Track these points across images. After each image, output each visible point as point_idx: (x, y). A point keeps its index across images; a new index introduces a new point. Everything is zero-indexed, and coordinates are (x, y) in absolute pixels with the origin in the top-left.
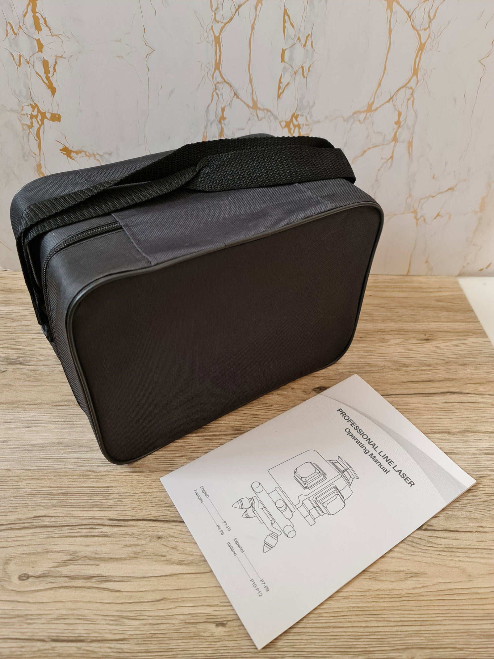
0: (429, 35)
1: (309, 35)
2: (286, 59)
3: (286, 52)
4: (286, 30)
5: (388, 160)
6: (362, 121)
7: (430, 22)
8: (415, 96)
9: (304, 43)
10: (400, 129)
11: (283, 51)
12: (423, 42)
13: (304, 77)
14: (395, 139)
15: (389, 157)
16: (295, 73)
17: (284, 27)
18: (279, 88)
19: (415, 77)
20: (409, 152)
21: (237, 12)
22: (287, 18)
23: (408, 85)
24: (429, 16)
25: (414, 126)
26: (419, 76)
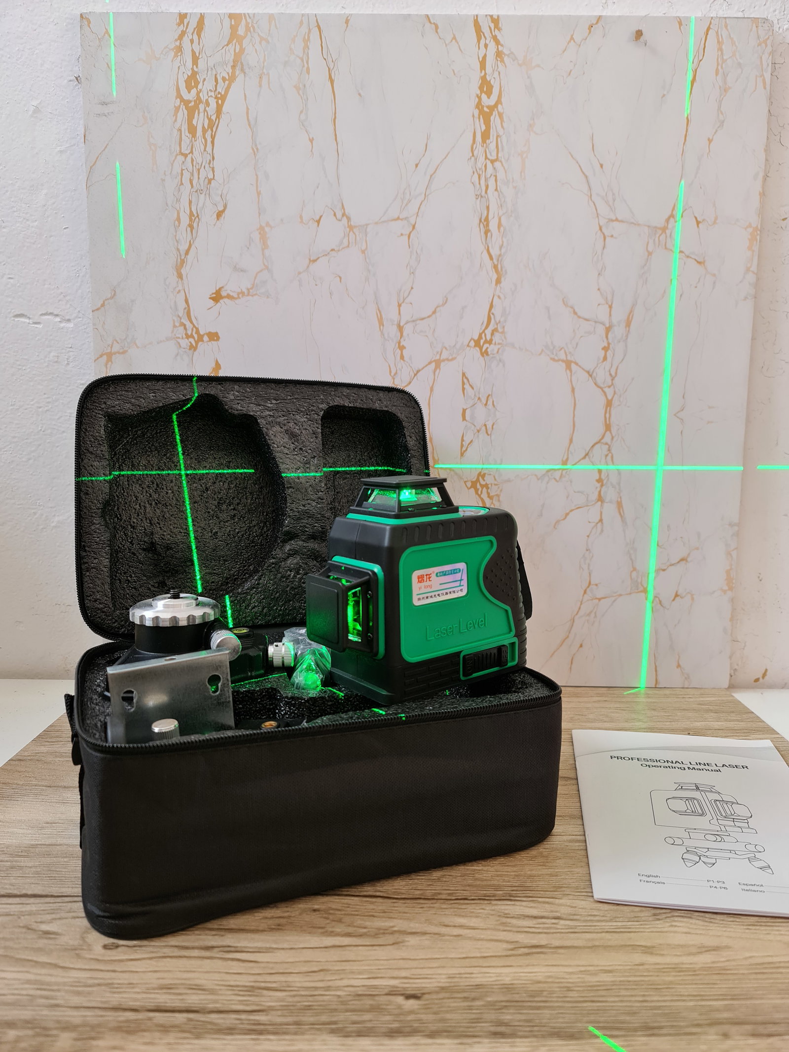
0: (615, 392)
1: (489, 396)
2: (467, 418)
3: (467, 411)
4: (465, 391)
5: (597, 523)
6: (558, 479)
7: (612, 380)
8: (613, 451)
9: (485, 403)
10: (604, 487)
11: (464, 411)
12: (610, 398)
13: (488, 435)
14: (600, 499)
15: (597, 521)
16: (478, 431)
17: (463, 389)
18: (462, 446)
19: (608, 433)
20: (620, 514)
21: (416, 377)
22: (465, 381)
23: (602, 441)
24: (611, 375)
25: (619, 484)
26: (612, 432)
